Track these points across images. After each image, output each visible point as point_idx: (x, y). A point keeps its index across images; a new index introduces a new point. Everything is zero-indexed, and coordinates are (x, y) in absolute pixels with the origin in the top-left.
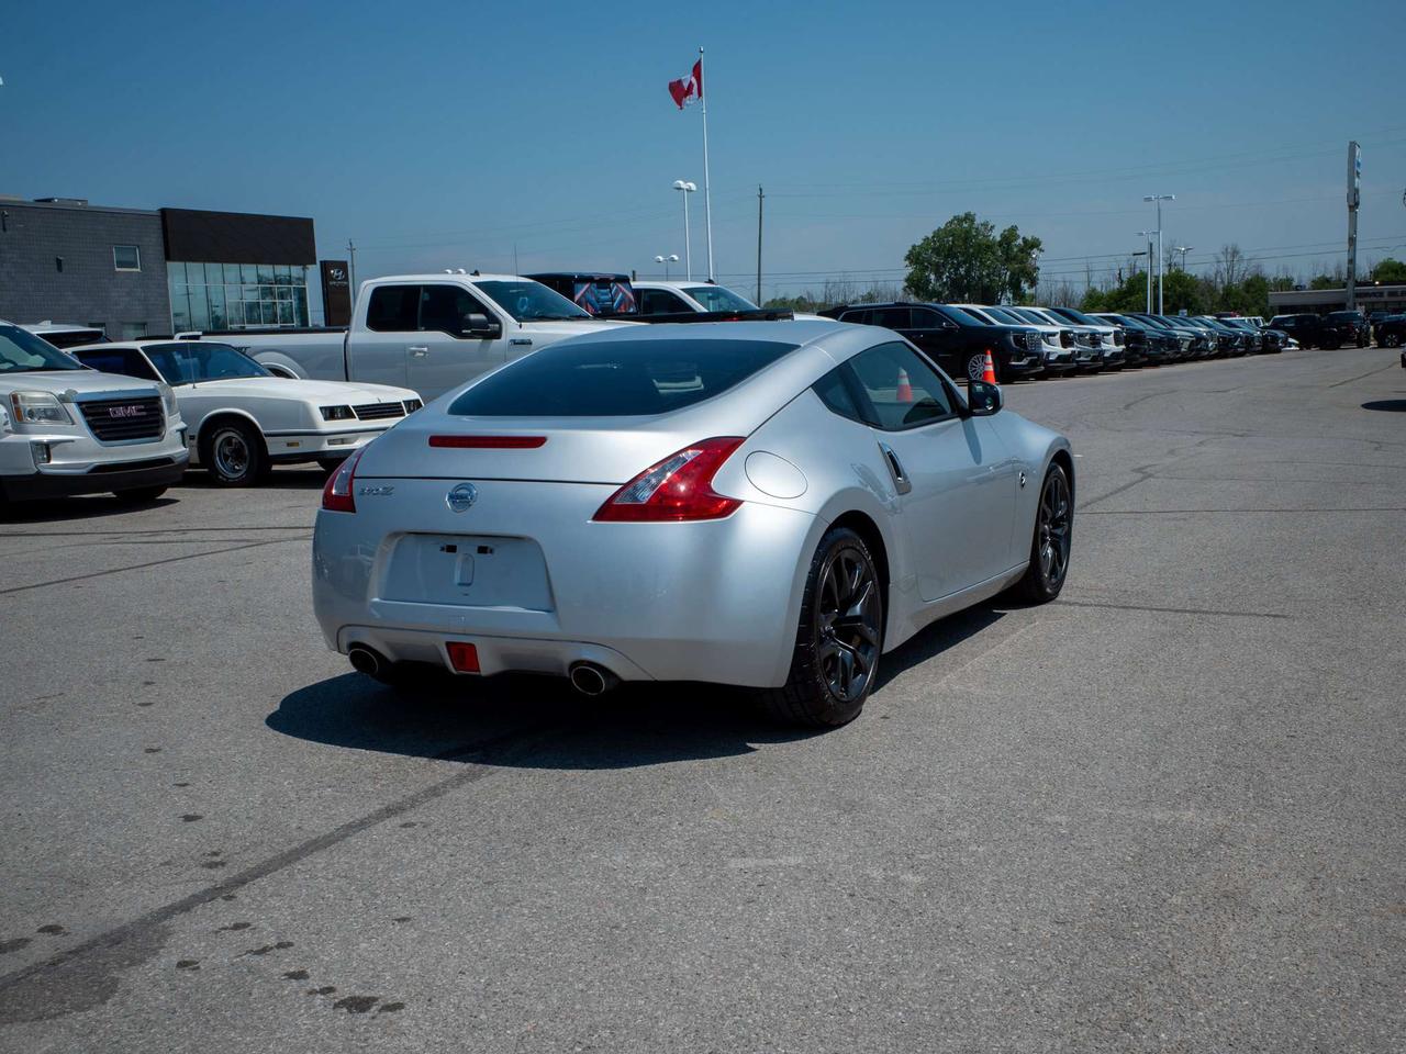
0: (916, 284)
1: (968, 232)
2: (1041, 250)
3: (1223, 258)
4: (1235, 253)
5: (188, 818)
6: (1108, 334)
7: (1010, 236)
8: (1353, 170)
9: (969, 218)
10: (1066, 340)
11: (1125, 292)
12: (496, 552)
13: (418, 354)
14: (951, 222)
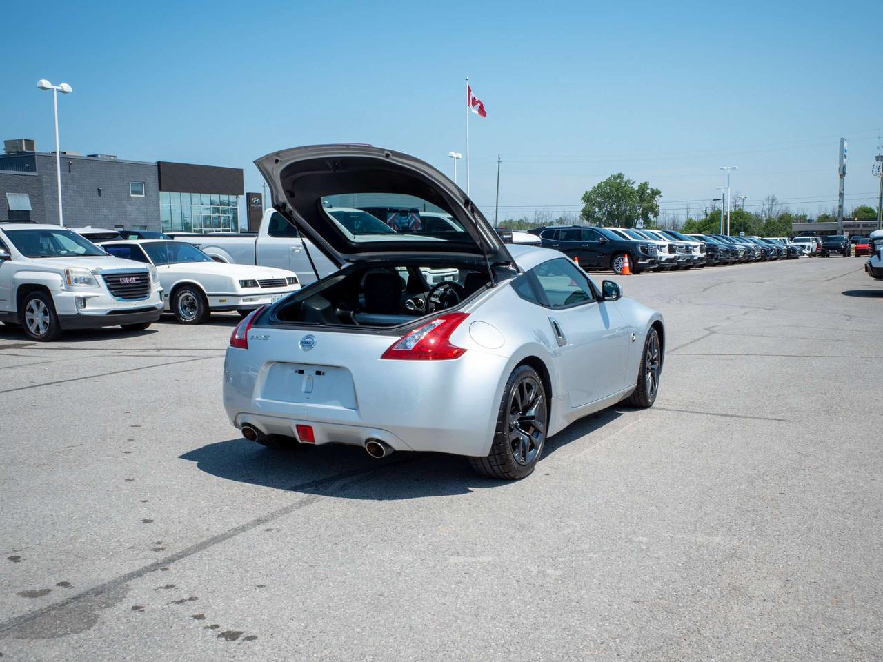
0: (587, 214)
1: (620, 184)
2: (661, 196)
3: (766, 203)
4: (773, 200)
5: (146, 521)
6: (696, 247)
7: (644, 187)
8: (842, 155)
9: (620, 176)
10: (671, 249)
11: (709, 221)
12: (326, 374)
13: (297, 251)
14: (609, 179)
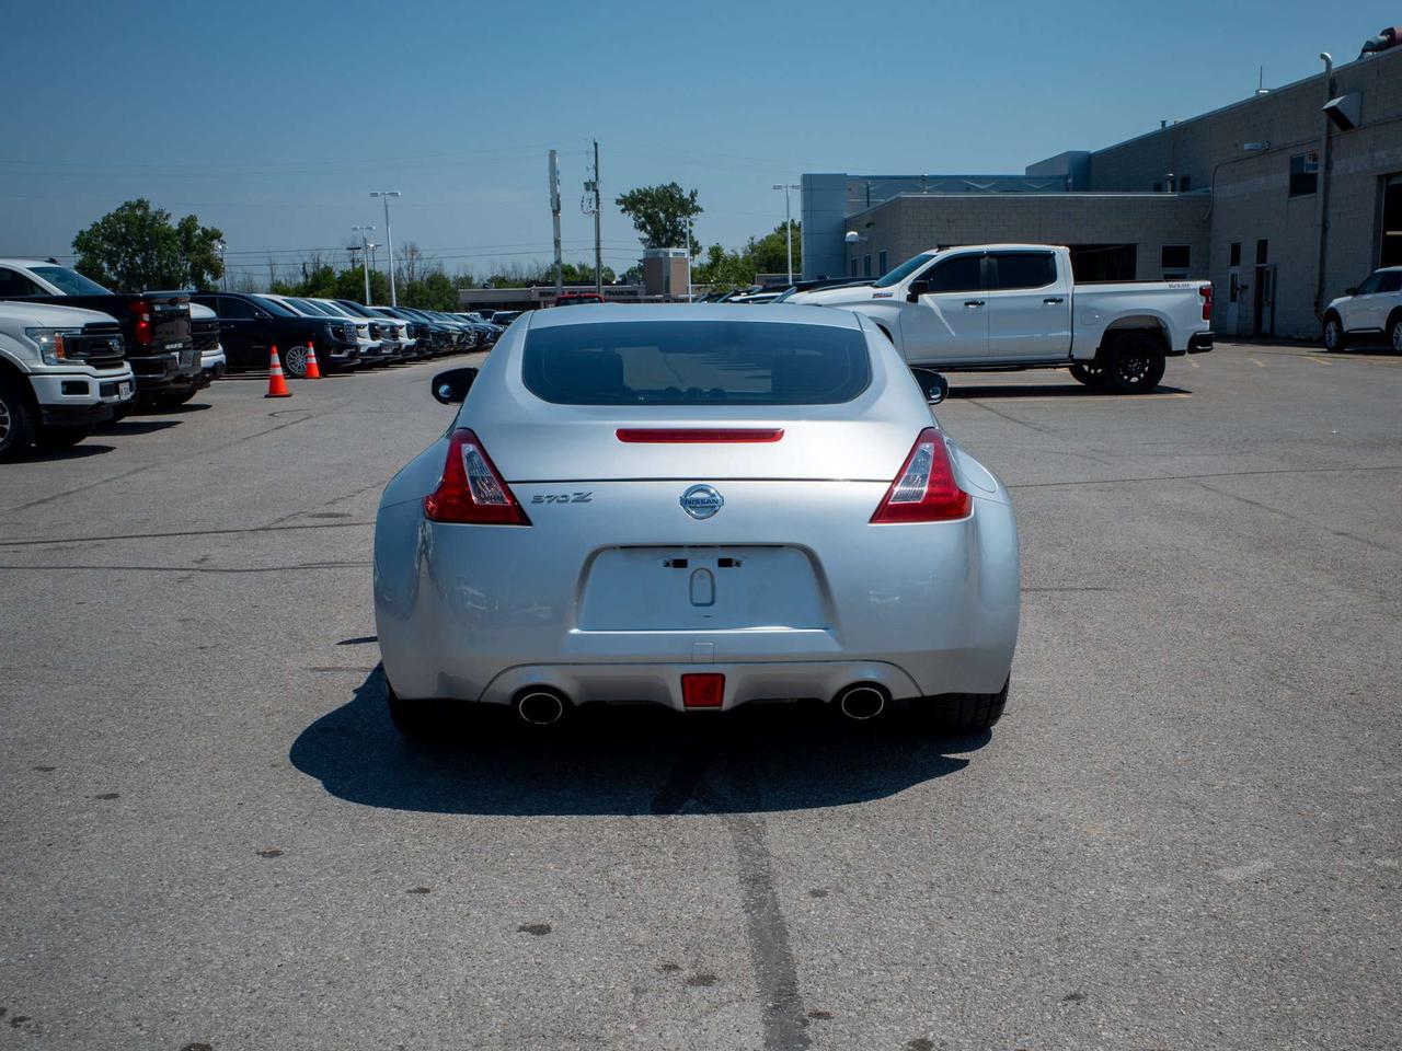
1: (143, 219)
2: (223, 242)
3: (402, 256)
4: (414, 251)
7: (188, 225)
8: (554, 182)
9: (141, 204)
10: (375, 332)
12: (744, 564)
14: (122, 209)
